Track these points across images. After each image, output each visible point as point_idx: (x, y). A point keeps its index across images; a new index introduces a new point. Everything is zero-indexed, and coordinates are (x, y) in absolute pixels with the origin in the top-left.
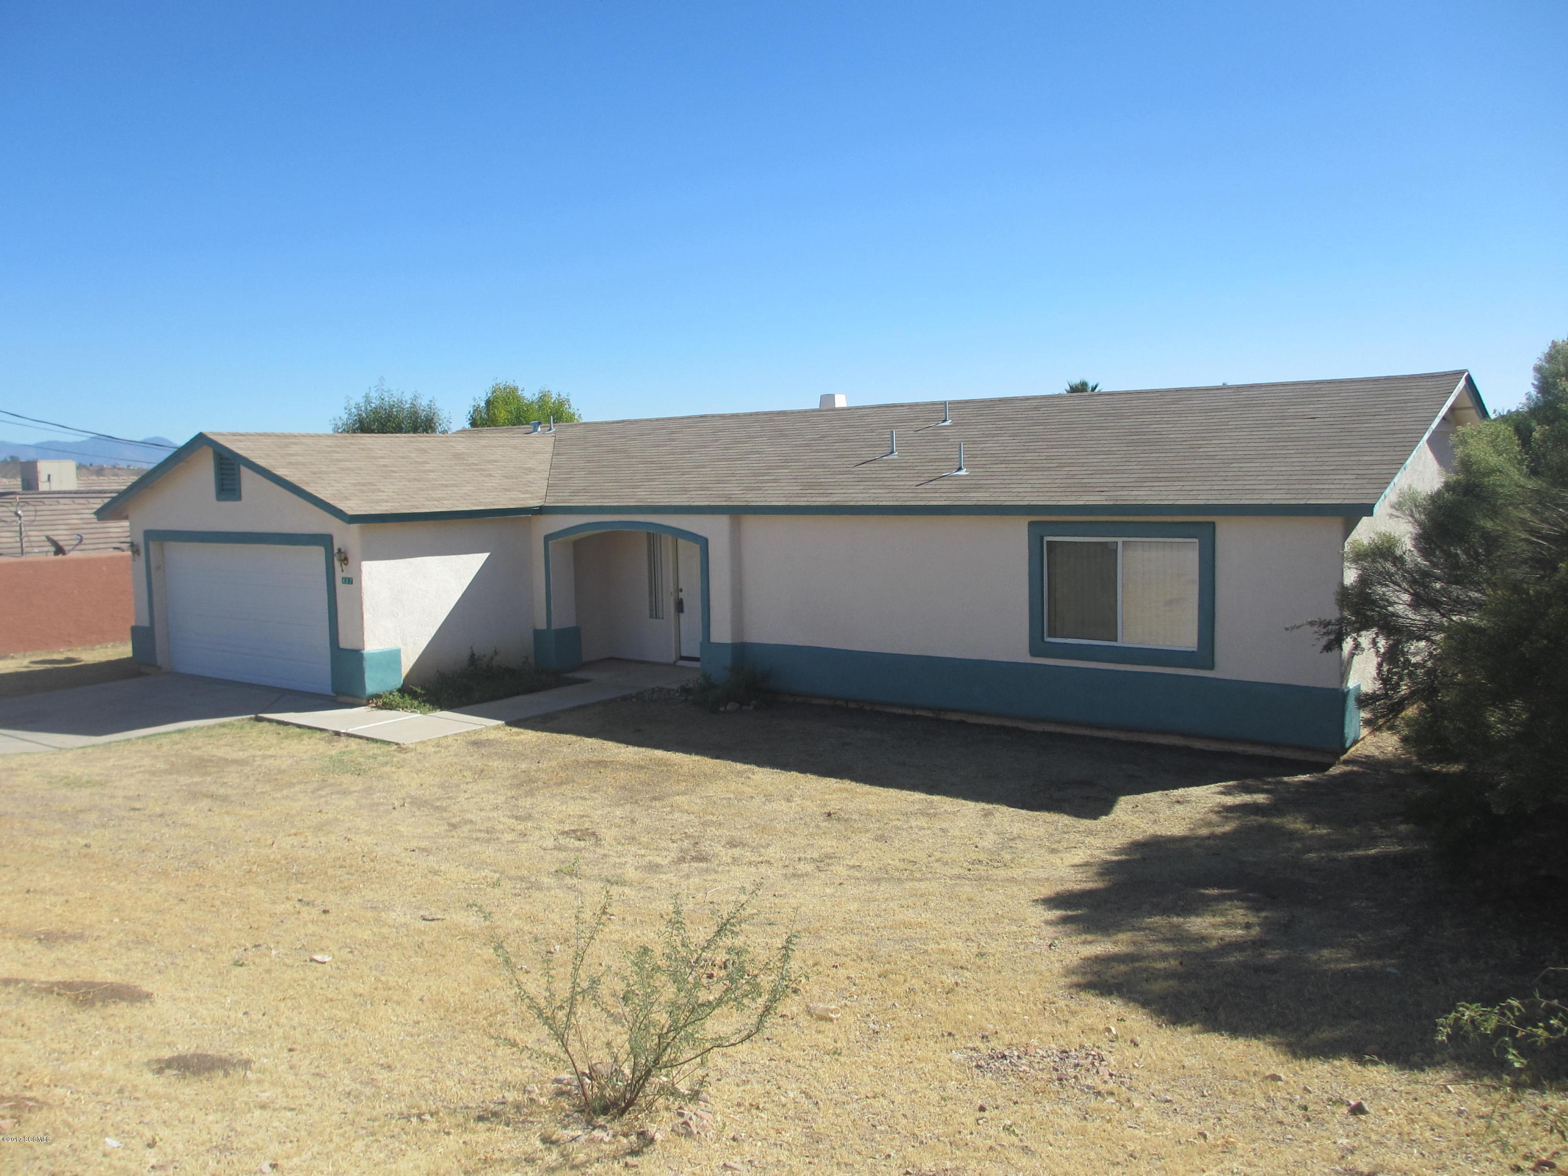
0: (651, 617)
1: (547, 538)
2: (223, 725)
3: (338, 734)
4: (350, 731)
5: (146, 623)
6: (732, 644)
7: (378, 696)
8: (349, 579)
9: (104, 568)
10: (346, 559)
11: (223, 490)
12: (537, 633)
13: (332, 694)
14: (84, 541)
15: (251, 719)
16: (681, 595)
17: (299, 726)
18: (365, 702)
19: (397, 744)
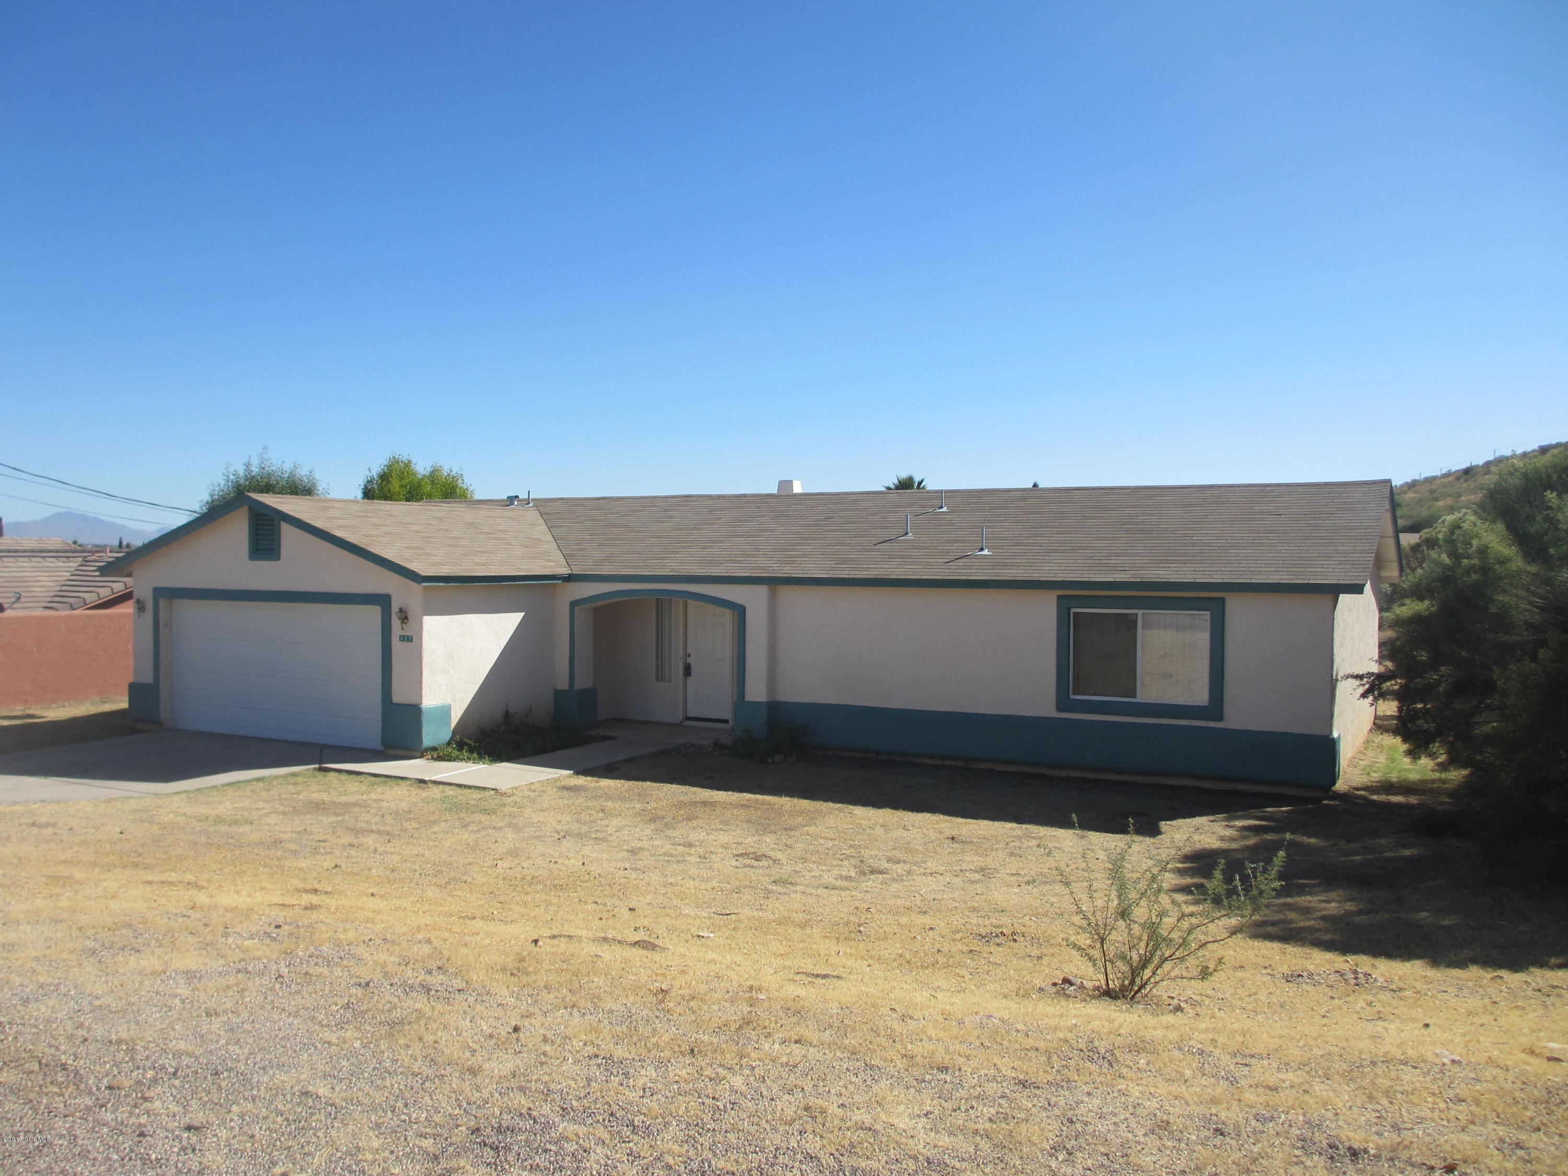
0: (657, 680)
1: (573, 604)
2: (294, 775)
3: (422, 781)
4: (434, 778)
5: (148, 678)
6: (767, 702)
7: (434, 749)
8: (408, 637)
9: (63, 626)
10: (406, 618)
11: (257, 549)
12: (558, 693)
13: (382, 748)
14: (22, 600)
15: (315, 769)
16: (689, 660)
17: (375, 775)
18: (419, 754)
19: (493, 789)
